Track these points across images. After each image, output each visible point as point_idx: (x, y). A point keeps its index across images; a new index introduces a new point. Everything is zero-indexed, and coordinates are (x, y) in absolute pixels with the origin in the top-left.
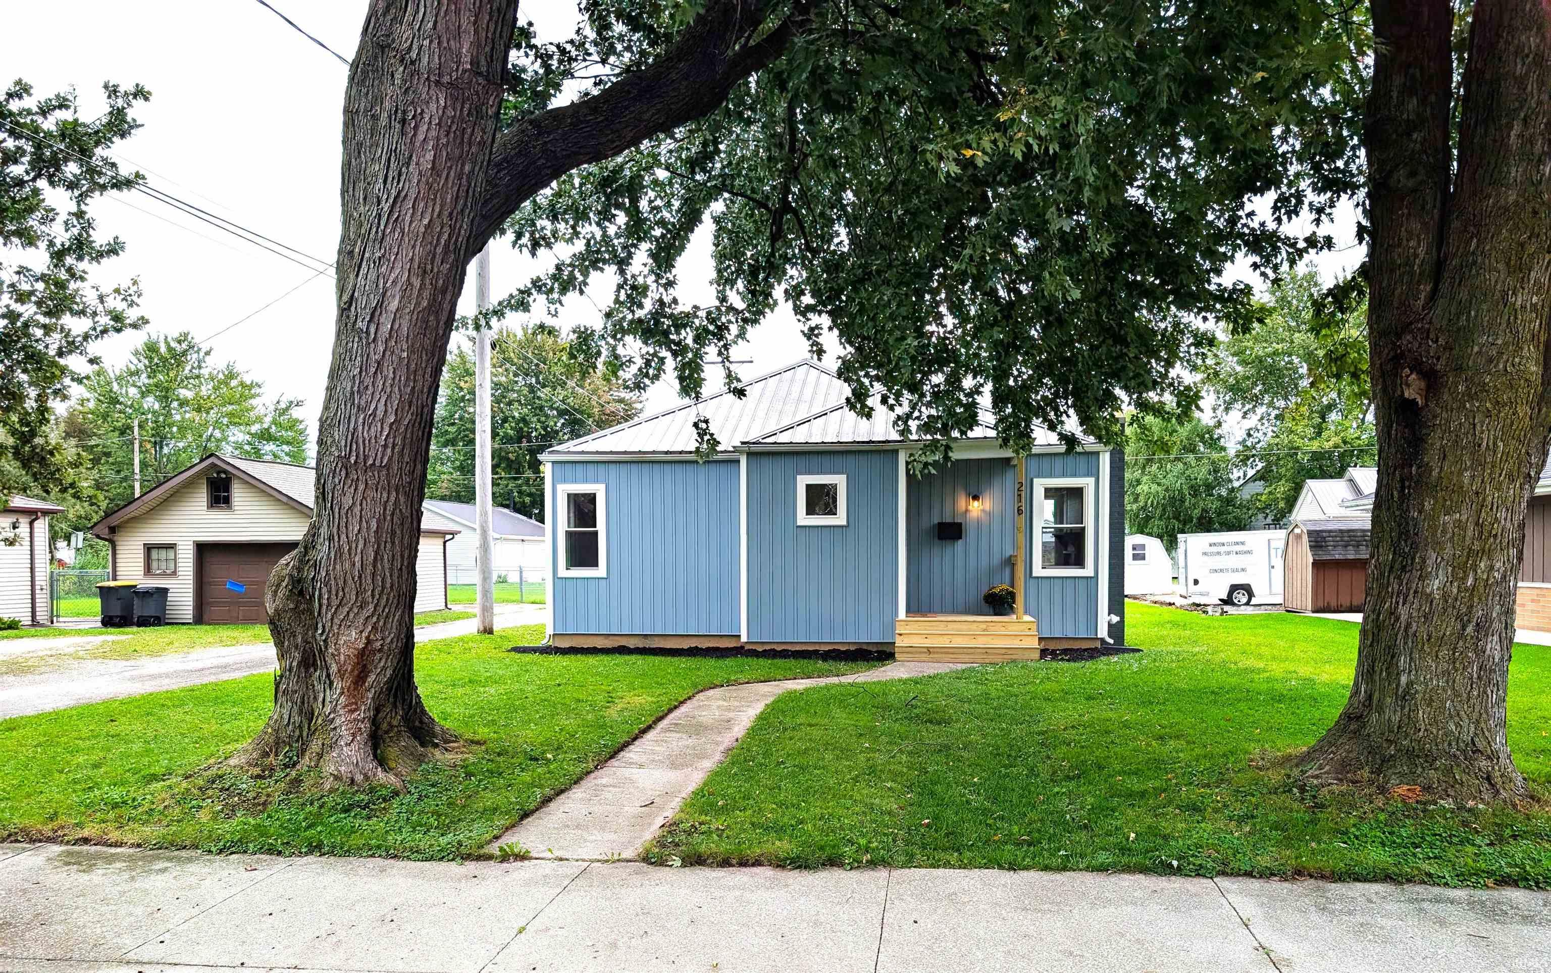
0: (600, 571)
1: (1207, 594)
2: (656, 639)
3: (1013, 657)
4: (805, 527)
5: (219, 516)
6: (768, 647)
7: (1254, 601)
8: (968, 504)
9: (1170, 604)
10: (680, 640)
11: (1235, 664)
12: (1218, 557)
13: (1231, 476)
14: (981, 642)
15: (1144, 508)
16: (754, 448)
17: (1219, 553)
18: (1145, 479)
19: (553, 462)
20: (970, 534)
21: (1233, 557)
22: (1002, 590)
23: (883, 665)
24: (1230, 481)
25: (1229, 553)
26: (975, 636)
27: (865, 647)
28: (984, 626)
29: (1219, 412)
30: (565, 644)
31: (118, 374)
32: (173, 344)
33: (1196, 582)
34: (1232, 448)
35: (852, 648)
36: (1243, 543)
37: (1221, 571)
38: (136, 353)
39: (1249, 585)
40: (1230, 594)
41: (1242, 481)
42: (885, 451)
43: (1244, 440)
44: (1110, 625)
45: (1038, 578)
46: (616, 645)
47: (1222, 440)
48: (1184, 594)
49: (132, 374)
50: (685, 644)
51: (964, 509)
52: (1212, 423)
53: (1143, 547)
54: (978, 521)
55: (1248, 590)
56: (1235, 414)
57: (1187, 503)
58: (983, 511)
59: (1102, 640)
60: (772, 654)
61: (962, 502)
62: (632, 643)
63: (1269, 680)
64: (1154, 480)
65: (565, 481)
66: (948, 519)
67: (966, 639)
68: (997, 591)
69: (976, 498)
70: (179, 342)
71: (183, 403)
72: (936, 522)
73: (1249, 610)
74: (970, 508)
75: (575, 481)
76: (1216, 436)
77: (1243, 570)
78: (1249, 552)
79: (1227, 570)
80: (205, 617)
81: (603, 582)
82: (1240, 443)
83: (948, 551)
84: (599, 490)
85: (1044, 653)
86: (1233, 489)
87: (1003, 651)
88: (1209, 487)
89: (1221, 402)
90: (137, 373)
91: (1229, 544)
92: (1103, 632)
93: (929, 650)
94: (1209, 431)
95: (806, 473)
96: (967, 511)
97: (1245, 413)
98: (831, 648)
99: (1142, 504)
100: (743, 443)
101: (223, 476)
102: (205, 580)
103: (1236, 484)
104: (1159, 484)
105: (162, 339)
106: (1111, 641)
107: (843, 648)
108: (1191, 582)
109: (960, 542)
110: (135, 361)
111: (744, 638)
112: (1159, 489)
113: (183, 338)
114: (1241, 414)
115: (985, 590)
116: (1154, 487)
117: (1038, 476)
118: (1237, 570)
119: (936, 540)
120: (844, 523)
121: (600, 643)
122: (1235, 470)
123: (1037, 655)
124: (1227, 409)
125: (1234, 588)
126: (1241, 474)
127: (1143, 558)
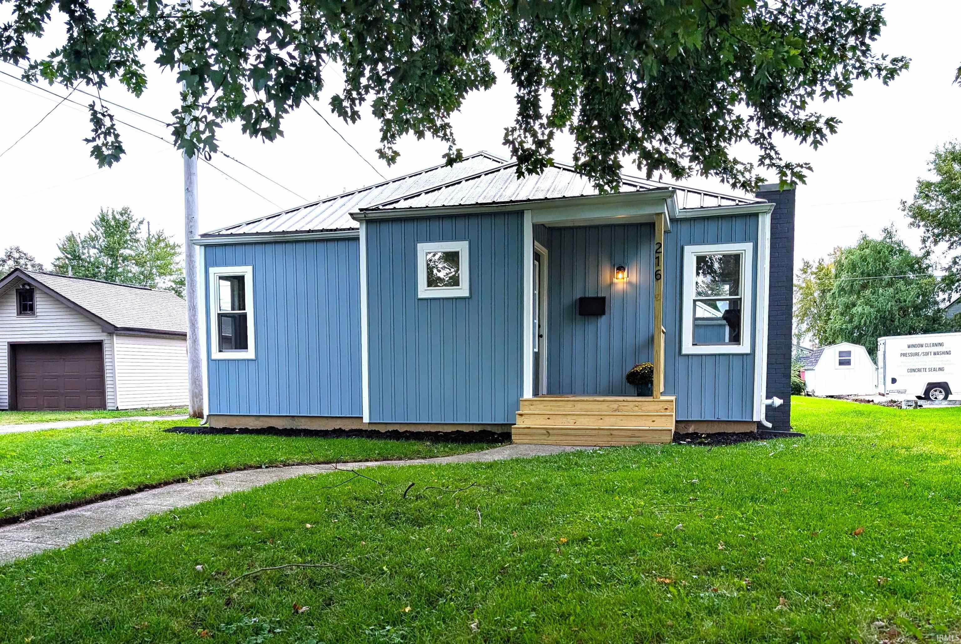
0: (250, 354)
1: (905, 392)
2: (303, 420)
3: (640, 440)
4: (427, 299)
5: (26, 321)
6: (391, 428)
7: (950, 397)
8: (612, 277)
9: (869, 401)
10: (325, 421)
11: (908, 449)
12: (916, 357)
13: (938, 299)
14: (607, 423)
15: (858, 327)
16: (372, 215)
17: (917, 354)
18: (859, 302)
19: (206, 246)
20: (614, 308)
21: (931, 357)
22: (644, 369)
23: (494, 447)
24: (936, 303)
25: (927, 354)
26: (601, 417)
27: (489, 429)
28: (615, 406)
29: (928, 244)
30: (219, 424)
31: (83, 239)
32: (118, 216)
33: (894, 381)
34: (939, 274)
35: (476, 429)
36: (941, 344)
37: (919, 370)
38: (96, 224)
39: (946, 383)
40: (927, 392)
41: (948, 304)
42: (509, 213)
43: (950, 268)
44: (769, 408)
45: (688, 355)
46: (265, 426)
47: (930, 269)
48: (883, 392)
49: (93, 239)
50: (330, 426)
51: (608, 281)
52: (920, 254)
53: (849, 353)
54: (624, 294)
55: (945, 388)
56: (943, 245)
57: (896, 323)
58: (629, 283)
59: (759, 424)
60: (395, 435)
61: (606, 275)
62: (280, 424)
63: (945, 470)
64: (868, 302)
65: (216, 265)
66: (591, 294)
67: (592, 419)
68: (639, 369)
69: (621, 268)
70: (122, 214)
71: (125, 259)
72: (578, 297)
73: (944, 404)
74: (615, 280)
75: (226, 264)
76: (924, 266)
77: (941, 369)
78: (948, 353)
79: (925, 370)
80: (19, 405)
81: (252, 366)
82: (946, 270)
83: (591, 328)
84: (246, 271)
85: (678, 437)
86: (939, 310)
87: (629, 433)
88: (917, 308)
89: (930, 234)
90: (96, 238)
91: (927, 345)
92: (759, 415)
93: (548, 432)
94: (918, 261)
95: (426, 241)
96: (612, 284)
97: (952, 244)
98: (454, 429)
99: (856, 323)
100: (361, 210)
101: (28, 287)
102: (19, 374)
103: (942, 306)
104: (872, 307)
105: (110, 213)
106: (769, 425)
107: (466, 430)
108: (889, 381)
109: (604, 318)
110: (95, 229)
111: (366, 419)
112: (872, 310)
113: (125, 212)
114: (947, 245)
115: (629, 369)
116: (867, 309)
117: (690, 243)
118: (935, 370)
119: (578, 316)
120: (466, 294)
121: (252, 424)
122: (941, 293)
123: (668, 438)
124: (936, 242)
125: (931, 386)
126: (946, 296)
127: (848, 363)
